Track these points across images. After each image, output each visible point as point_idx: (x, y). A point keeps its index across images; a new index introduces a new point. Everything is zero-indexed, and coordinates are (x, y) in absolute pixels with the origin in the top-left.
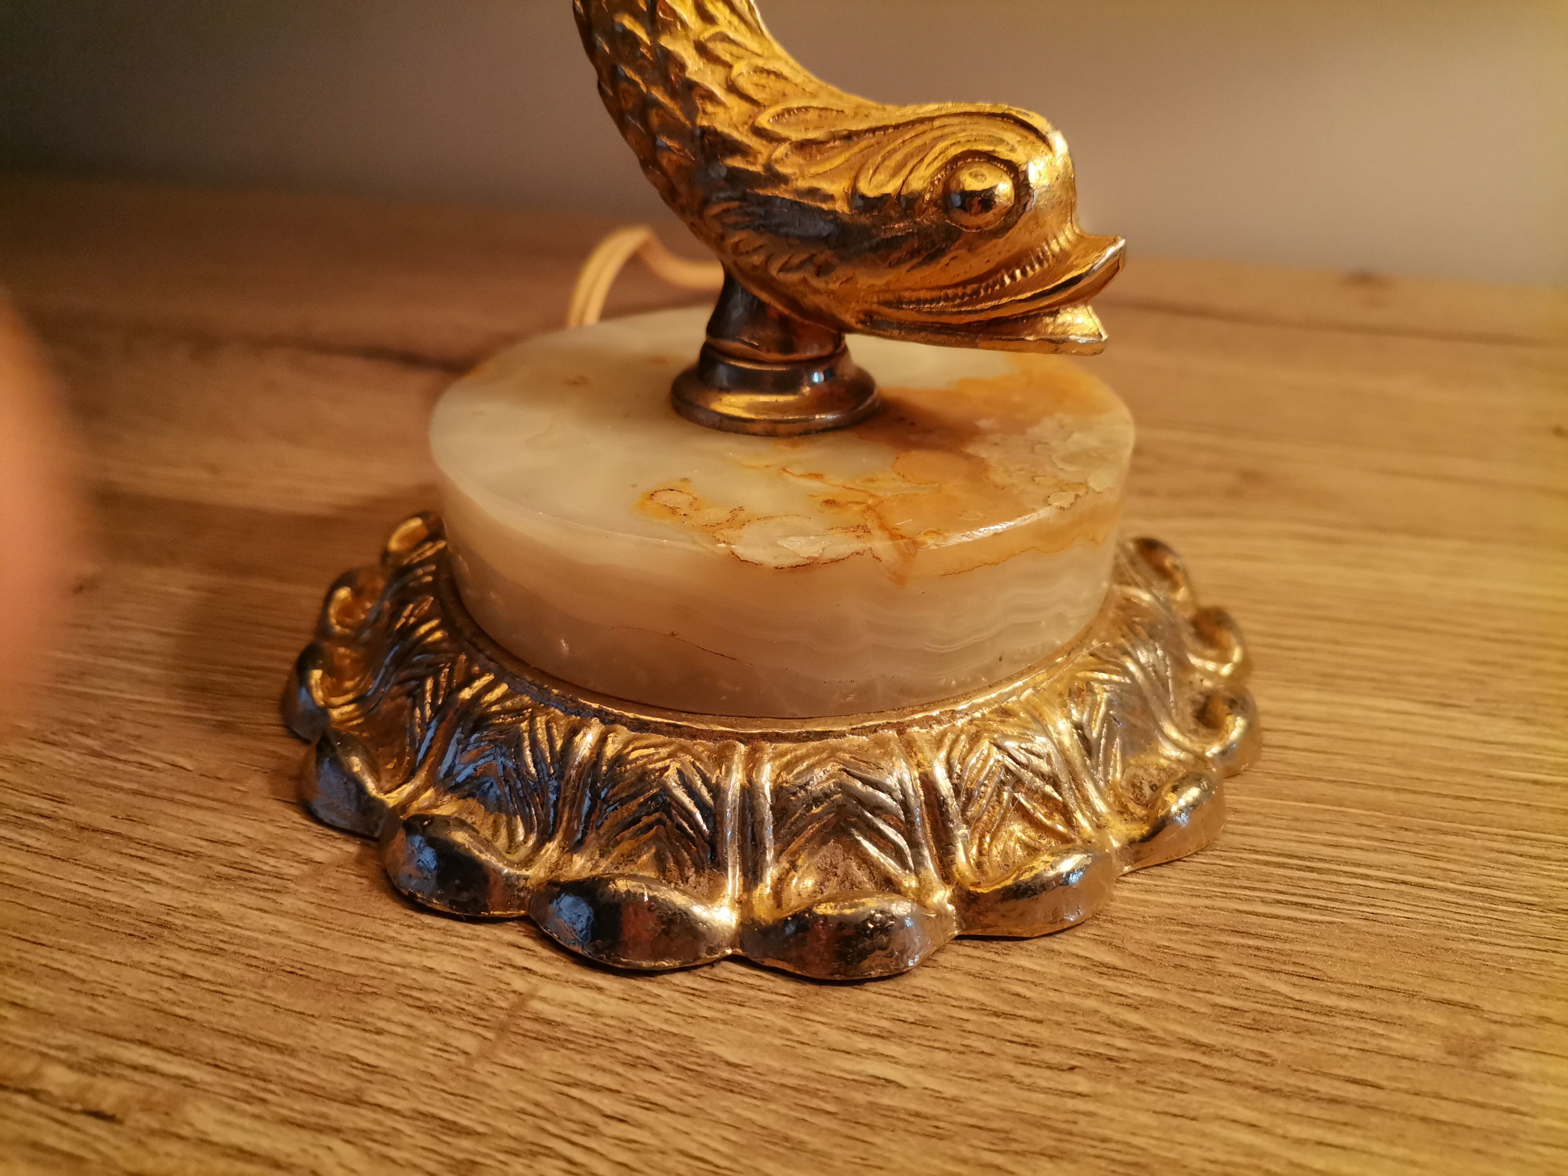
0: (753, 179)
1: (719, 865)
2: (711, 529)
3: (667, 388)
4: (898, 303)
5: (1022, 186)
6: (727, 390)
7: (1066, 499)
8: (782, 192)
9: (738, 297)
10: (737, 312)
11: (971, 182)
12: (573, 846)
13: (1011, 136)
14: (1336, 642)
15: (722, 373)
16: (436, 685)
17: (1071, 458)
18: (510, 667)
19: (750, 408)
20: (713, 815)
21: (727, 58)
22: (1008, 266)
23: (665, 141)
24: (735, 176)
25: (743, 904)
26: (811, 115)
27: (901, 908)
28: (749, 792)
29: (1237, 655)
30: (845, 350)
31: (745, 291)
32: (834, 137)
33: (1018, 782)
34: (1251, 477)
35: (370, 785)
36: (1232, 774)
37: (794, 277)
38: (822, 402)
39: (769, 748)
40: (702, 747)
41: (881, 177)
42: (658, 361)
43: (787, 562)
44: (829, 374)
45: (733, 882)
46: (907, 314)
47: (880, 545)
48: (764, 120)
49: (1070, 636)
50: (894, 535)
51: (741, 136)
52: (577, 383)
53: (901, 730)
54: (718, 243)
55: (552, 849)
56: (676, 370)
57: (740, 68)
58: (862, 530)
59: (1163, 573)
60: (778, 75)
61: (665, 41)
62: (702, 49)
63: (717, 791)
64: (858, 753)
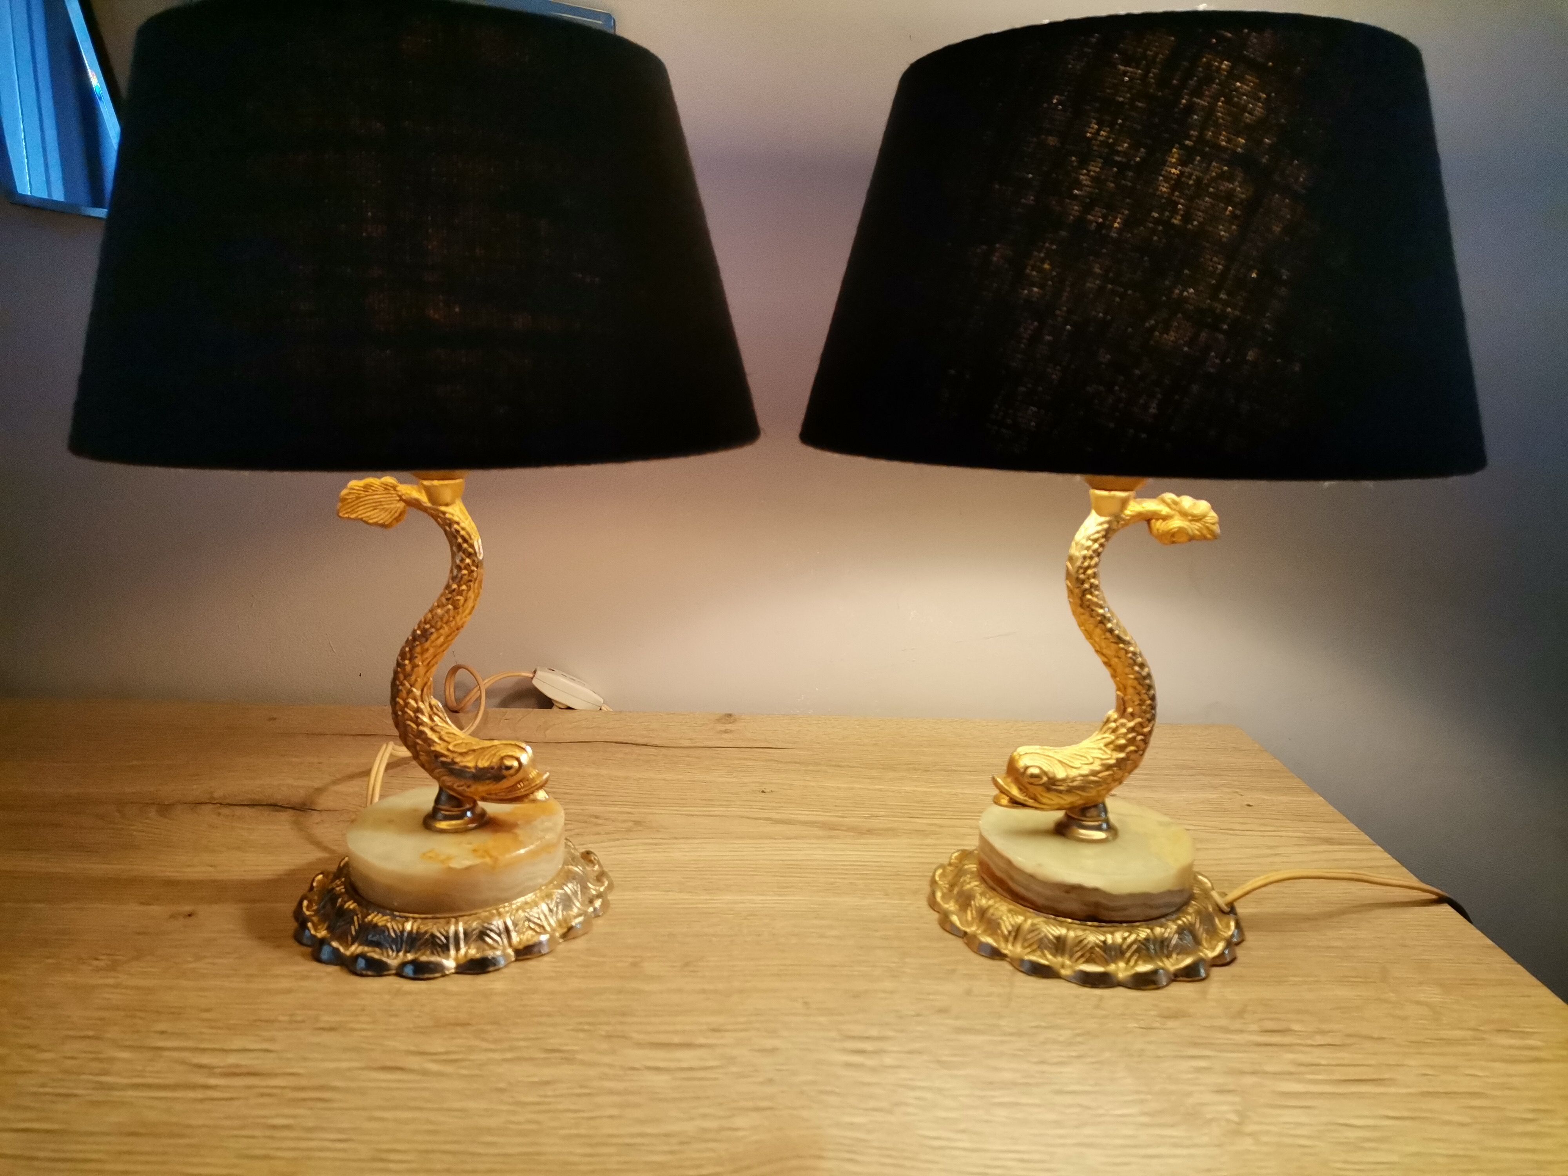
0: (449, 764)
1: (448, 950)
2: (443, 861)
3: (421, 820)
4: (490, 794)
5: (520, 764)
6: (441, 820)
7: (538, 843)
8: (457, 767)
9: (443, 793)
10: (443, 798)
11: (508, 763)
12: (407, 952)
13: (517, 750)
14: (644, 877)
15: (440, 815)
16: (358, 918)
17: (543, 830)
18: (382, 910)
19: (448, 825)
20: (447, 938)
21: (439, 730)
22: (519, 782)
23: (421, 753)
24: (443, 763)
25: (456, 959)
26: (463, 745)
27: (498, 953)
28: (456, 933)
29: (606, 883)
30: (477, 804)
31: (446, 792)
32: (470, 750)
33: (529, 920)
34: (637, 823)
35: (342, 949)
36: (597, 916)
37: (460, 788)
38: (472, 821)
39: (460, 919)
40: (442, 921)
41: (484, 761)
42: (416, 810)
43: (464, 867)
44: (473, 813)
45: (452, 952)
46: (494, 797)
47: (488, 860)
48: (451, 747)
49: (546, 881)
50: (491, 856)
51: (446, 753)
52: (390, 822)
53: (497, 910)
54: (438, 779)
55: (401, 954)
56: (423, 814)
57: (442, 733)
58: (483, 857)
59: (591, 861)
60: (454, 734)
61: (421, 728)
62: (432, 729)
63: (447, 932)
64: (486, 917)
